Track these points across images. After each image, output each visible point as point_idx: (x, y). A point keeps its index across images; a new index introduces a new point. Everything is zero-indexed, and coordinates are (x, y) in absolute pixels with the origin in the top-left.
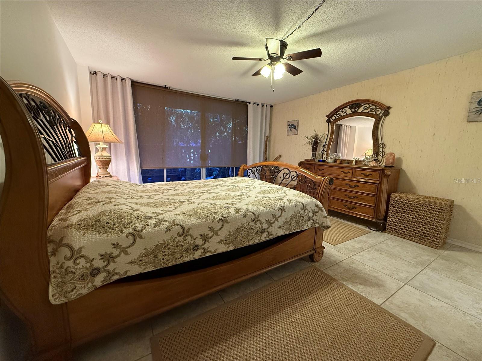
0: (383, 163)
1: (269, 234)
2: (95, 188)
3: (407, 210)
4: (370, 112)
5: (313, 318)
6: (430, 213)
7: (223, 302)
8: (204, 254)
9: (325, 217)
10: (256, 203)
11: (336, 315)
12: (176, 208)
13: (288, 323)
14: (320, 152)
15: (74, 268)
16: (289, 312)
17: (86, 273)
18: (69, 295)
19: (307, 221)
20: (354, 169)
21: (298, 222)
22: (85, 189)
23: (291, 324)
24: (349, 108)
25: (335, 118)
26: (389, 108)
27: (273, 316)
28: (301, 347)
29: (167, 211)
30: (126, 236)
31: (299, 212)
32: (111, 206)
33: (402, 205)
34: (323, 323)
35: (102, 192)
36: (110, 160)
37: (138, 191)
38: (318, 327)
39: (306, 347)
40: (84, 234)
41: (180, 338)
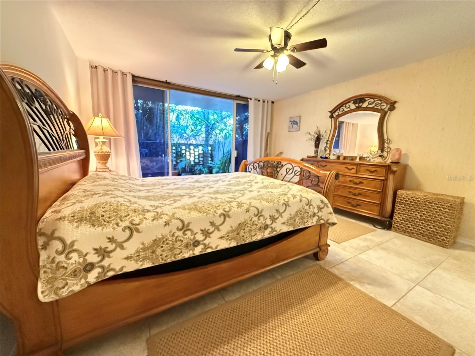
0: (388, 159)
1: (273, 230)
2: (93, 181)
3: (414, 207)
4: (375, 107)
5: (321, 320)
6: (439, 210)
7: (224, 302)
8: (204, 250)
9: (331, 213)
10: (259, 198)
11: (344, 317)
12: (175, 201)
13: (293, 325)
14: (323, 149)
15: (66, 263)
16: (294, 313)
17: (79, 269)
18: (60, 292)
19: (312, 217)
20: (358, 165)
21: (302, 218)
22: (82, 182)
23: (297, 326)
24: (353, 103)
25: (338, 113)
26: (395, 102)
27: (277, 318)
28: (308, 351)
29: (166, 205)
30: (122, 229)
31: (304, 208)
32: (107, 198)
33: (409, 202)
34: (331, 326)
35: (100, 185)
36: (110, 155)
37: (137, 185)
38: (326, 330)
39: (314, 352)
40: (77, 227)
41: (179, 339)
